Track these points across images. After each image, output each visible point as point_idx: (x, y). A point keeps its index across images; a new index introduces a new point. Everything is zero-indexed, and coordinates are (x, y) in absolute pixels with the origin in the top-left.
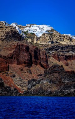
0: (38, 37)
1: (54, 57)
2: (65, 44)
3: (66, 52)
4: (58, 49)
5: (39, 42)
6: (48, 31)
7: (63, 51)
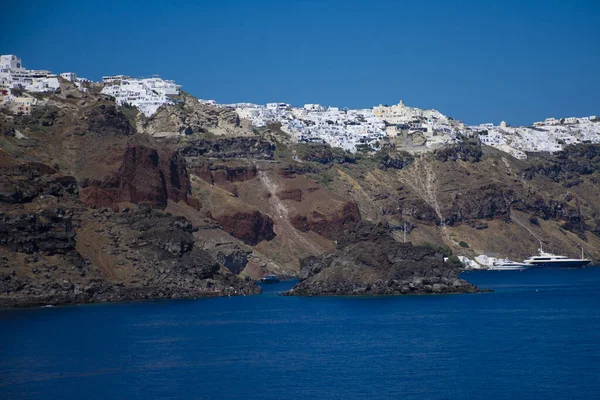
0: (148, 115)
1: (197, 174)
2: (223, 135)
3: (227, 159)
4: (205, 151)
5: (150, 130)
6: (170, 97)
7: (219, 157)
